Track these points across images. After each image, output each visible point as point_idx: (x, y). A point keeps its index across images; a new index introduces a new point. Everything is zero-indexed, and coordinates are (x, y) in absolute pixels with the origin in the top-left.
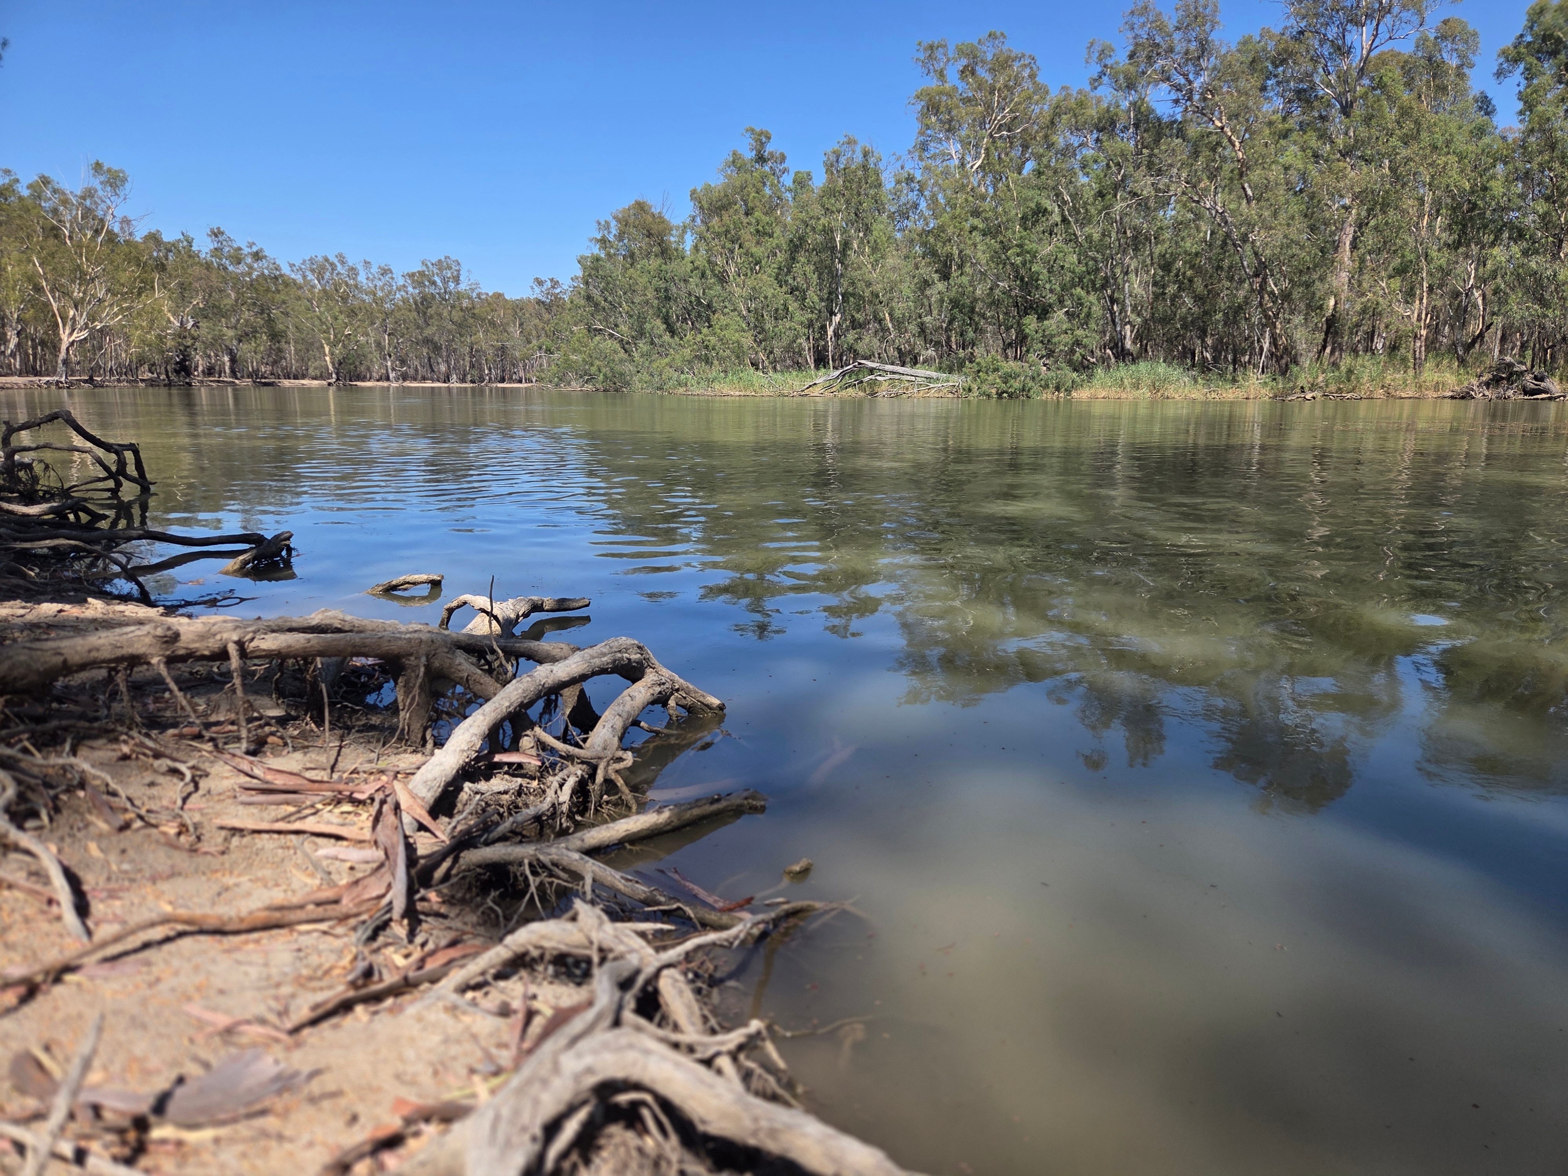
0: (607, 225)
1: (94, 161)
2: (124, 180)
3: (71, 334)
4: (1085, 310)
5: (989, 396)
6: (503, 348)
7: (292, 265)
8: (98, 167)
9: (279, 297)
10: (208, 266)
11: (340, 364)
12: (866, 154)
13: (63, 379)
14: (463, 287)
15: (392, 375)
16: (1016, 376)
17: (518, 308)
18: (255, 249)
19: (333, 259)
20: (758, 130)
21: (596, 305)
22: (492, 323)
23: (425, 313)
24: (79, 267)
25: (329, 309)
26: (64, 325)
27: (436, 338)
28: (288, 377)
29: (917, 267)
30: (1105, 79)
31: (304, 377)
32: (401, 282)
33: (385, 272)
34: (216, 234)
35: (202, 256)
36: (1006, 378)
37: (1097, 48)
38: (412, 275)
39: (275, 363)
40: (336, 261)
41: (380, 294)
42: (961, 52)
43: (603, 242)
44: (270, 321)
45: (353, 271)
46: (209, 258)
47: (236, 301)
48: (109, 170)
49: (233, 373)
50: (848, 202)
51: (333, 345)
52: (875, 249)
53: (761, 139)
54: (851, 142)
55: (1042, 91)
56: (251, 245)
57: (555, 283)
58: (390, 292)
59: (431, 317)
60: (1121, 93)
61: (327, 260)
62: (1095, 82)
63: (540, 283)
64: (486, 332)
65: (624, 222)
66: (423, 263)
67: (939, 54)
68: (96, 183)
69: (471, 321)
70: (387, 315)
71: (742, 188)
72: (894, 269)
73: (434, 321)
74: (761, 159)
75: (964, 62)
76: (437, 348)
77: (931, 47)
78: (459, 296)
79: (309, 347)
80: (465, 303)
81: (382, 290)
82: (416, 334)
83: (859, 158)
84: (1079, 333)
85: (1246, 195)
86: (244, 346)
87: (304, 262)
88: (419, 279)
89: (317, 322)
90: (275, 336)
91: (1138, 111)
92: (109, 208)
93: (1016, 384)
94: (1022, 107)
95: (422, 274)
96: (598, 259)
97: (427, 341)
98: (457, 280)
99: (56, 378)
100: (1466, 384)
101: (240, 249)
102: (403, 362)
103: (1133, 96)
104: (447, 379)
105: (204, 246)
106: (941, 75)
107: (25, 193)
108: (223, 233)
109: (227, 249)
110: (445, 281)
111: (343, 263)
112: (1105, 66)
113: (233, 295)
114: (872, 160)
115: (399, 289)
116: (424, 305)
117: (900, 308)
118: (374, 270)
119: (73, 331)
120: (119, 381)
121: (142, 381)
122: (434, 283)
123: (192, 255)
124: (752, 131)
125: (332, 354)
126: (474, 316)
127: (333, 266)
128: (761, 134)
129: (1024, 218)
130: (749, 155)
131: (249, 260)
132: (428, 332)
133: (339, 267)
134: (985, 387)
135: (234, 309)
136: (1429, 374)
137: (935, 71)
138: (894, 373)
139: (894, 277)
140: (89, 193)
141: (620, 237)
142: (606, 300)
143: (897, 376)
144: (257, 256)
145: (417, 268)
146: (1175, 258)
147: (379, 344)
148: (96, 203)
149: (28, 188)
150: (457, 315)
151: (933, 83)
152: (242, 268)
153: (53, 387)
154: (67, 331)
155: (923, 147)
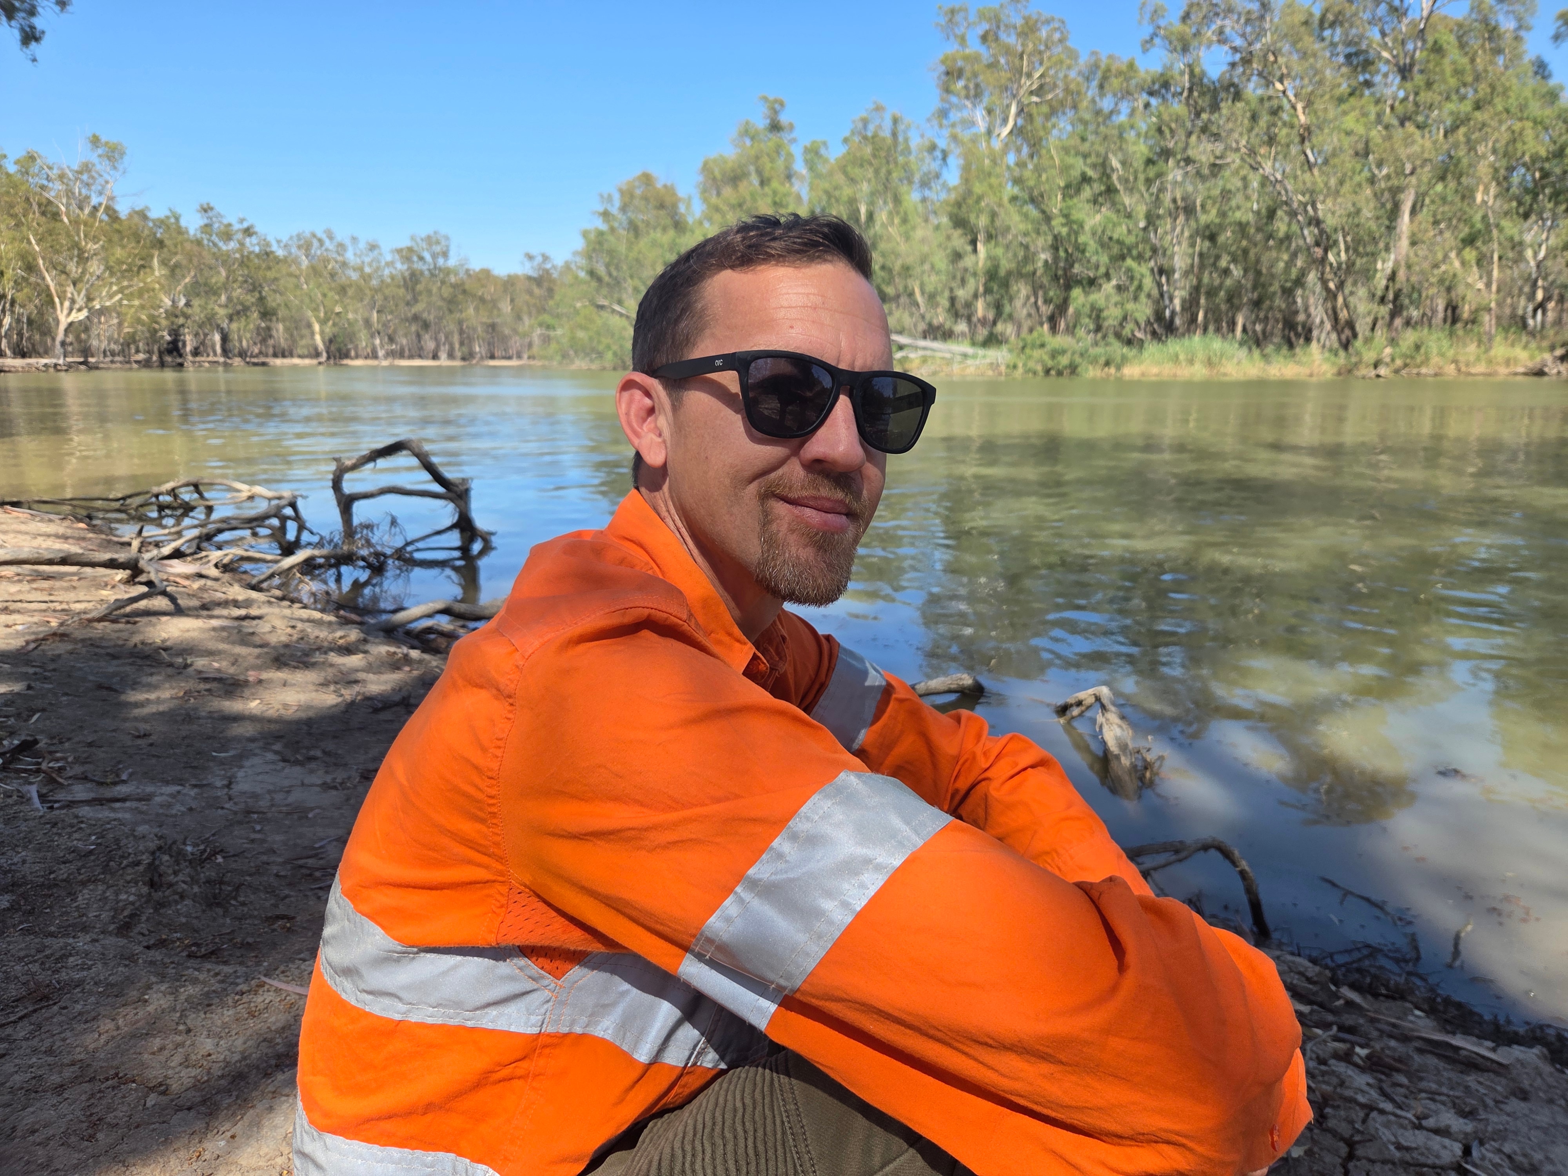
0: (610, 199)
1: (90, 135)
2: (122, 154)
3: (69, 314)
4: (1136, 283)
5: (1035, 373)
6: (493, 327)
7: (279, 242)
8: (95, 141)
9: (270, 275)
10: (199, 243)
11: (330, 342)
12: (895, 121)
13: (61, 361)
14: (452, 262)
15: (381, 353)
16: (1063, 352)
17: (509, 283)
18: (245, 225)
19: (320, 234)
20: (771, 98)
21: (599, 280)
22: (482, 300)
23: (413, 290)
24: (76, 245)
25: (319, 286)
26: (62, 304)
27: (425, 315)
28: (275, 355)
29: (949, 238)
30: (1157, 41)
31: (291, 355)
32: (389, 258)
33: (373, 247)
34: (206, 209)
35: (192, 232)
36: (1054, 354)
37: (1149, 9)
38: (399, 251)
39: (264, 341)
40: (324, 237)
41: (367, 270)
42: (982, 16)
43: (606, 215)
44: (261, 299)
45: (341, 247)
46: (199, 235)
47: (228, 278)
48: (107, 143)
49: (225, 352)
50: (877, 172)
51: (323, 322)
52: (905, 221)
53: (775, 108)
54: (879, 109)
55: (1073, 55)
56: (242, 221)
57: (545, 258)
58: (378, 268)
59: (420, 293)
60: (1175, 55)
61: (314, 235)
62: (1147, 44)
63: (530, 257)
64: (477, 309)
65: (628, 195)
66: (413, 238)
67: (958, 18)
68: (93, 157)
69: (460, 297)
70: (376, 291)
71: (757, 158)
72: (923, 241)
73: (424, 298)
74: (775, 127)
75: (986, 26)
76: (426, 326)
77: (953, 12)
78: (448, 272)
79: (299, 326)
80: (453, 279)
81: (370, 265)
82: (403, 310)
83: (888, 125)
84: (1130, 306)
85: (1308, 161)
86: (234, 326)
87: (291, 238)
88: (407, 254)
89: (307, 300)
90: (267, 314)
91: (1192, 74)
92: (107, 182)
93: (1064, 361)
94: (1052, 72)
95: (410, 250)
96: (601, 234)
97: (416, 318)
98: (445, 254)
99: (54, 361)
100: (1538, 359)
101: (230, 225)
102: (391, 340)
103: (1188, 59)
104: (435, 357)
105: (192, 223)
106: (963, 40)
107: (12, 169)
108: (212, 209)
109: (216, 226)
110: (434, 256)
111: (331, 238)
112: (1159, 27)
113: (224, 273)
114: (901, 127)
115: (388, 264)
116: (412, 280)
117: (933, 281)
118: (362, 245)
119: (71, 310)
120: (112, 362)
121: (137, 362)
122: (421, 258)
123: (180, 231)
124: (765, 99)
125: (322, 333)
126: (464, 292)
127: (321, 242)
128: (776, 101)
129: (1068, 186)
130: (761, 122)
131: (240, 236)
132: (418, 308)
133: (328, 243)
134: (1031, 364)
135: (225, 287)
136: (1500, 349)
137: (956, 36)
138: (925, 349)
139: (926, 249)
140: (86, 168)
141: (624, 209)
142: (610, 275)
143: (928, 353)
144: (248, 232)
145: (405, 243)
146: (1222, 227)
147: (367, 323)
148: (93, 177)
149: (16, 163)
150: (446, 292)
151: (952, 48)
152: (233, 245)
153: (52, 370)
154: (65, 312)
155: (943, 114)
